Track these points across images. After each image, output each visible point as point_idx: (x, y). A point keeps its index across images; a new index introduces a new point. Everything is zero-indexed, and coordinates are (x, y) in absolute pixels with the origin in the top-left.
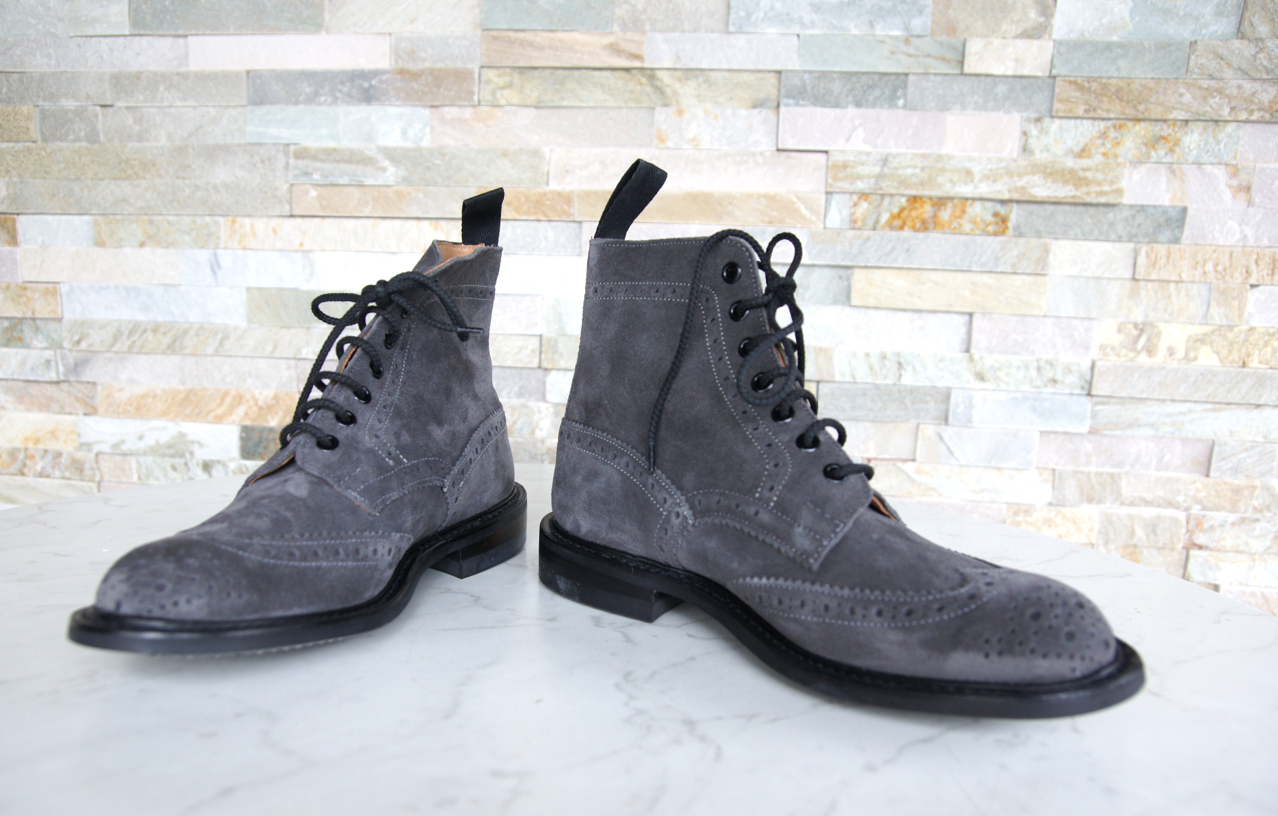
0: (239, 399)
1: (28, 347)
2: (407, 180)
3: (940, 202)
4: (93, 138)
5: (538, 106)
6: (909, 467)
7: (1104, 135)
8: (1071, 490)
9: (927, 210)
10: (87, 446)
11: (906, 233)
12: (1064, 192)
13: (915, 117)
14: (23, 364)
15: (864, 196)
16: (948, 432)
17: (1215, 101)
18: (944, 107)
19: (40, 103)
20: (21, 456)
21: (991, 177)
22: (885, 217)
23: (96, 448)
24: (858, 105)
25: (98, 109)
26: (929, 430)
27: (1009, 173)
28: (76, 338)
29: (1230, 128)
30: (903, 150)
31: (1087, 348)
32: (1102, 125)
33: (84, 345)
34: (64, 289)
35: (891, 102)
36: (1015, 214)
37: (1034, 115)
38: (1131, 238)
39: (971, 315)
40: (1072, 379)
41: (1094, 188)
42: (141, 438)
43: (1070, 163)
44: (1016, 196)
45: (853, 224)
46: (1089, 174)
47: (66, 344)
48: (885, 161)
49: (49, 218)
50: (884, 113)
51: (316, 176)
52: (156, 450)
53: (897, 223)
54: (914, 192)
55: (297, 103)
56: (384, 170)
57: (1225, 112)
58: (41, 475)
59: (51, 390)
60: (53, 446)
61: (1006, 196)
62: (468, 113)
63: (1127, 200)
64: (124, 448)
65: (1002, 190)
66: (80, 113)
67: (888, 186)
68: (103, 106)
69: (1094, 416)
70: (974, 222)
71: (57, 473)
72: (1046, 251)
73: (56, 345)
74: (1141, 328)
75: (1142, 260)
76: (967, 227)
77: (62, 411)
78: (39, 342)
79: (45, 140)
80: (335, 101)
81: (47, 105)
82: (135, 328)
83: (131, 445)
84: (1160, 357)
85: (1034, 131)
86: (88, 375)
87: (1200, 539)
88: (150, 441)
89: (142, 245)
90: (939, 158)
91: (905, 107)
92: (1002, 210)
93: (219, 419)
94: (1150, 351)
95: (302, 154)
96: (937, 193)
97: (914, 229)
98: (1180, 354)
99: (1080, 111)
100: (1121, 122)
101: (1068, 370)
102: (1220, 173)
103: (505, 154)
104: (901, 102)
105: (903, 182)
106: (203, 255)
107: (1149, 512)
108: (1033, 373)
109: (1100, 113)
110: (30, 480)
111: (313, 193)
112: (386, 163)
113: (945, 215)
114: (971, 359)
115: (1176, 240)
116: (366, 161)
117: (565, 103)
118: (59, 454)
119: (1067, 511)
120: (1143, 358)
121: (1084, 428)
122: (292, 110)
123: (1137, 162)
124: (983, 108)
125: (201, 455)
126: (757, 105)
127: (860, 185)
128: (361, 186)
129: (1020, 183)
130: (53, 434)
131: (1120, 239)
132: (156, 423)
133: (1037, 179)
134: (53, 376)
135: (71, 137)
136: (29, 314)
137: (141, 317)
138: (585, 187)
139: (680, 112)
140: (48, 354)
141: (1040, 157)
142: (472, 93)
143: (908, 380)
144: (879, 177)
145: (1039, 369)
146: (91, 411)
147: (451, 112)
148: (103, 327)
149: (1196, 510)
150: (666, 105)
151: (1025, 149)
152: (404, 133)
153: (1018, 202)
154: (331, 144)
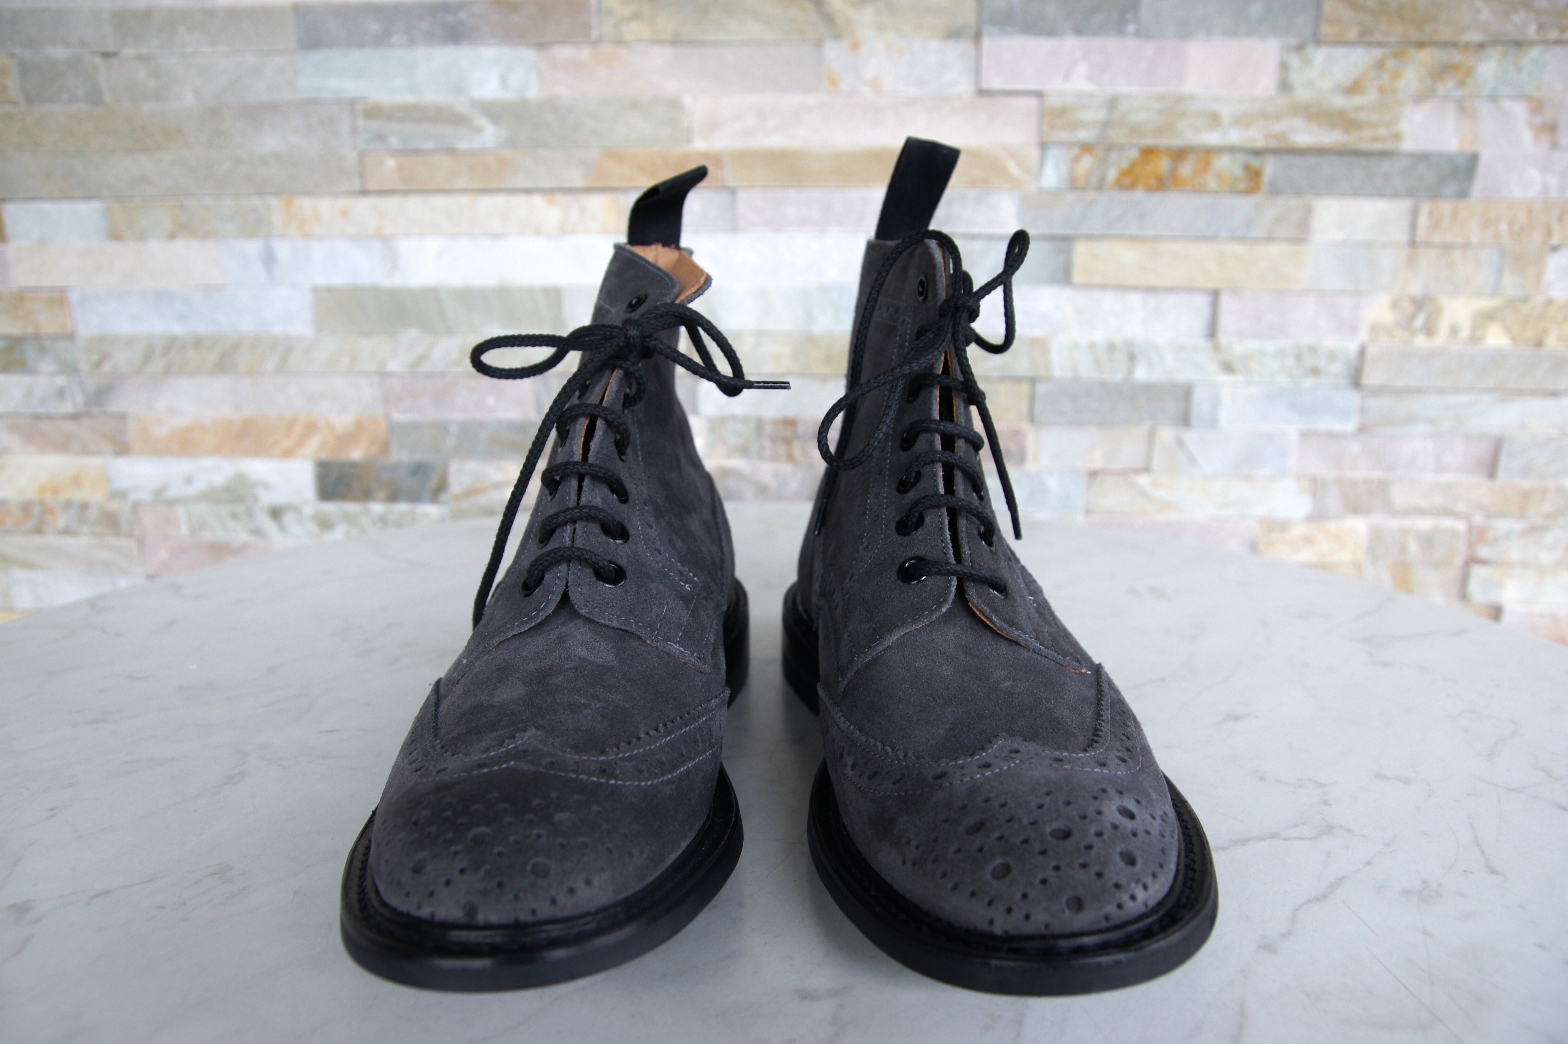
0: (311, 428)
1: (33, 372)
2: (511, 143)
3: (1179, 154)
4: (94, 98)
5: (675, 42)
6: (1143, 480)
7: (1380, 65)
8: (1333, 501)
9: (1163, 164)
10: (120, 494)
11: (1139, 195)
12: (1331, 137)
13: (1149, 48)
14: (28, 394)
15: (1086, 148)
16: (1190, 437)
17: (1520, 17)
18: (1184, 33)
19: (18, 51)
20: (37, 510)
21: (1243, 121)
22: (1112, 174)
23: (133, 496)
24: (1079, 32)
25: (98, 60)
26: (1166, 434)
27: (1265, 116)
28: (95, 358)
29: (1535, 52)
30: (1134, 89)
31: (1353, 329)
32: (1377, 53)
33: (106, 368)
34: (74, 297)
35: (1119, 28)
36: (1270, 168)
37: (1293, 41)
38: (1410, 193)
39: (1215, 295)
40: (1337, 368)
41: (1368, 133)
42: (189, 480)
43: (1339, 102)
44: (1273, 144)
45: (1073, 184)
46: (1362, 116)
47: (84, 367)
48: (1112, 103)
49: (47, 206)
50: (1112, 43)
51: (394, 142)
52: (212, 496)
53: (1127, 181)
54: (1148, 141)
55: (361, 44)
56: (480, 130)
57: (1531, 31)
58: (67, 532)
59: (69, 427)
60: (78, 496)
61: (1260, 144)
62: (585, 54)
63: (1408, 145)
64: (171, 494)
65: (1254, 136)
66: (74, 64)
67: (1117, 135)
68: (106, 55)
69: (1363, 410)
70: (1220, 177)
71: (85, 529)
72: (1308, 212)
73: (69, 369)
74: (1419, 303)
75: (1423, 220)
76: (1212, 183)
77: (85, 451)
78: (47, 366)
79: (30, 101)
80: (412, 42)
81: (27, 54)
82: (172, 344)
83: (177, 490)
84: (1440, 339)
85: (1294, 61)
86: (116, 405)
87: (1483, 552)
88: (200, 484)
89: (172, 236)
90: (1179, 99)
91: (1138, 34)
92: (1255, 162)
93: (288, 454)
94: (1429, 330)
95: (373, 112)
96: (1176, 142)
97: (1150, 189)
98: (1465, 333)
99: (1353, 34)
100: (1401, 49)
101: (1332, 356)
102: (1520, 110)
103: (635, 105)
104: (1131, 28)
105: (1136, 130)
106: (253, 247)
107: (1424, 524)
108: (1290, 362)
109: (1378, 37)
110: (51, 540)
111: (391, 163)
112: (482, 121)
113: (1186, 169)
114: (1217, 348)
115: (1463, 194)
116: (456, 119)
117: (710, 37)
118: (84, 507)
119: (1331, 526)
120: (1421, 341)
121: (1350, 426)
122: (357, 56)
123: (1421, 98)
124: (1231, 33)
125: (268, 499)
126: (953, 34)
127: (1083, 135)
128: (452, 151)
129: (1278, 127)
130: (76, 481)
131: (1395, 195)
132: (208, 462)
133: (1298, 123)
134: (68, 407)
135: (65, 97)
136: (30, 330)
137: (177, 329)
138: (740, 144)
139: (856, 46)
140: (61, 381)
141: (1302, 94)
142: (587, 28)
143: (1141, 374)
144: (1106, 124)
145: (1298, 357)
146: (122, 449)
147: (563, 53)
148: (129, 342)
149: (1478, 519)
150: (837, 36)
151: (1285, 86)
152: (504, 81)
153: (1276, 152)
154: (408, 98)
